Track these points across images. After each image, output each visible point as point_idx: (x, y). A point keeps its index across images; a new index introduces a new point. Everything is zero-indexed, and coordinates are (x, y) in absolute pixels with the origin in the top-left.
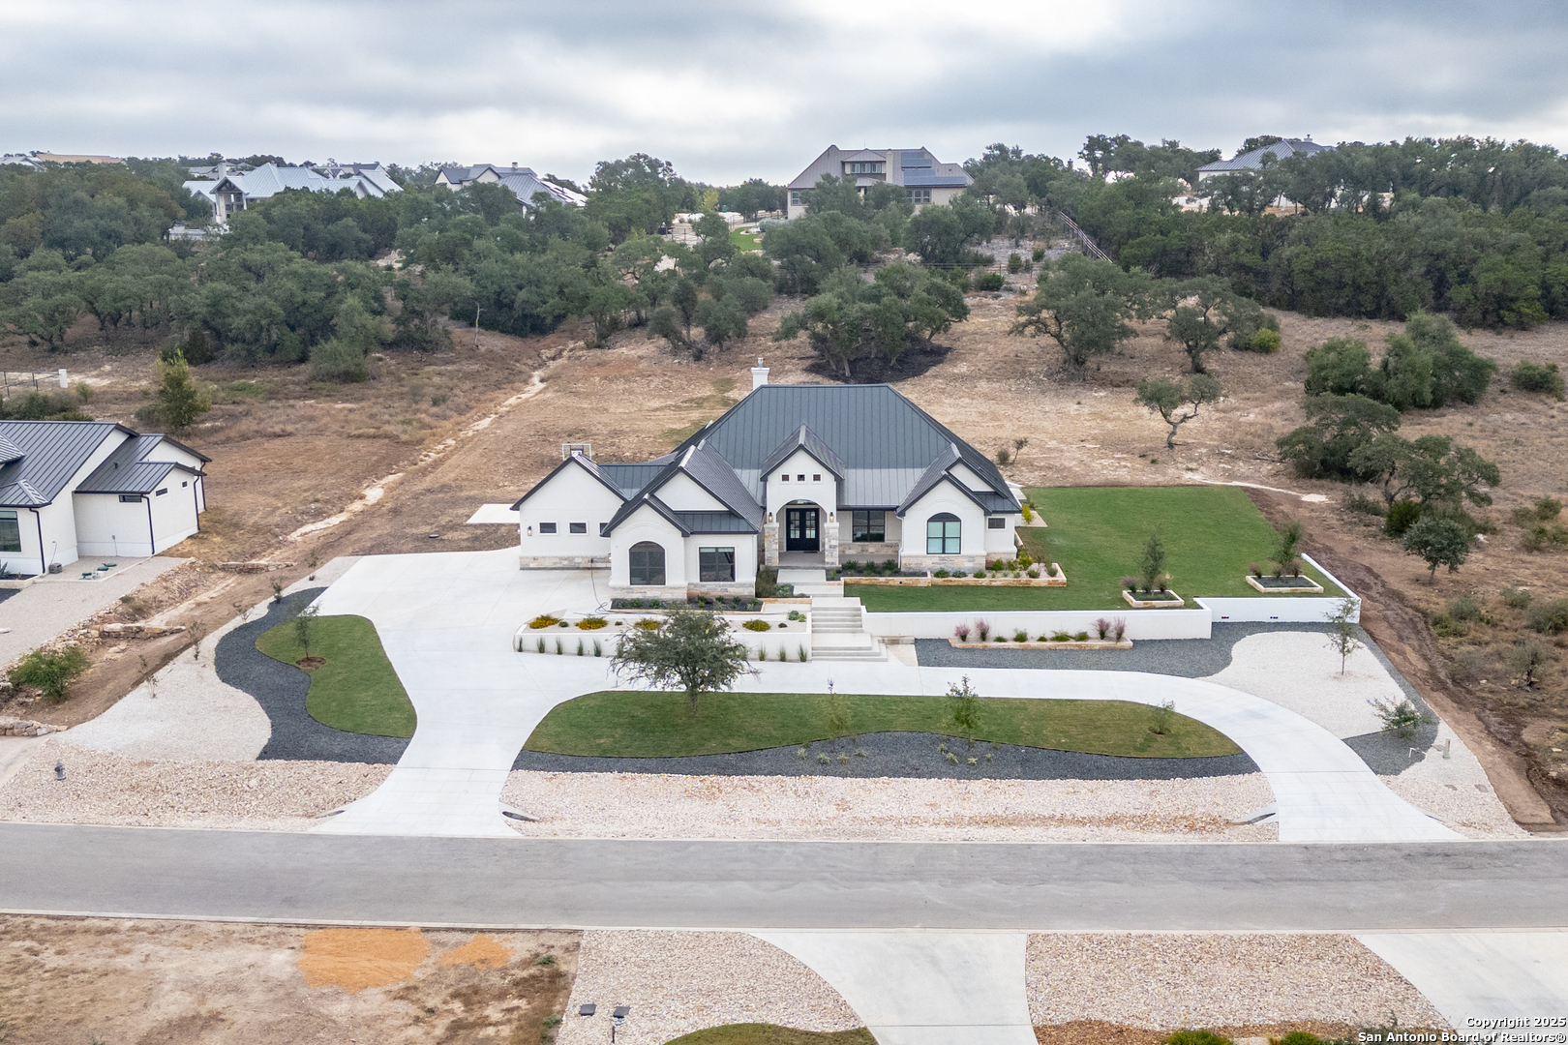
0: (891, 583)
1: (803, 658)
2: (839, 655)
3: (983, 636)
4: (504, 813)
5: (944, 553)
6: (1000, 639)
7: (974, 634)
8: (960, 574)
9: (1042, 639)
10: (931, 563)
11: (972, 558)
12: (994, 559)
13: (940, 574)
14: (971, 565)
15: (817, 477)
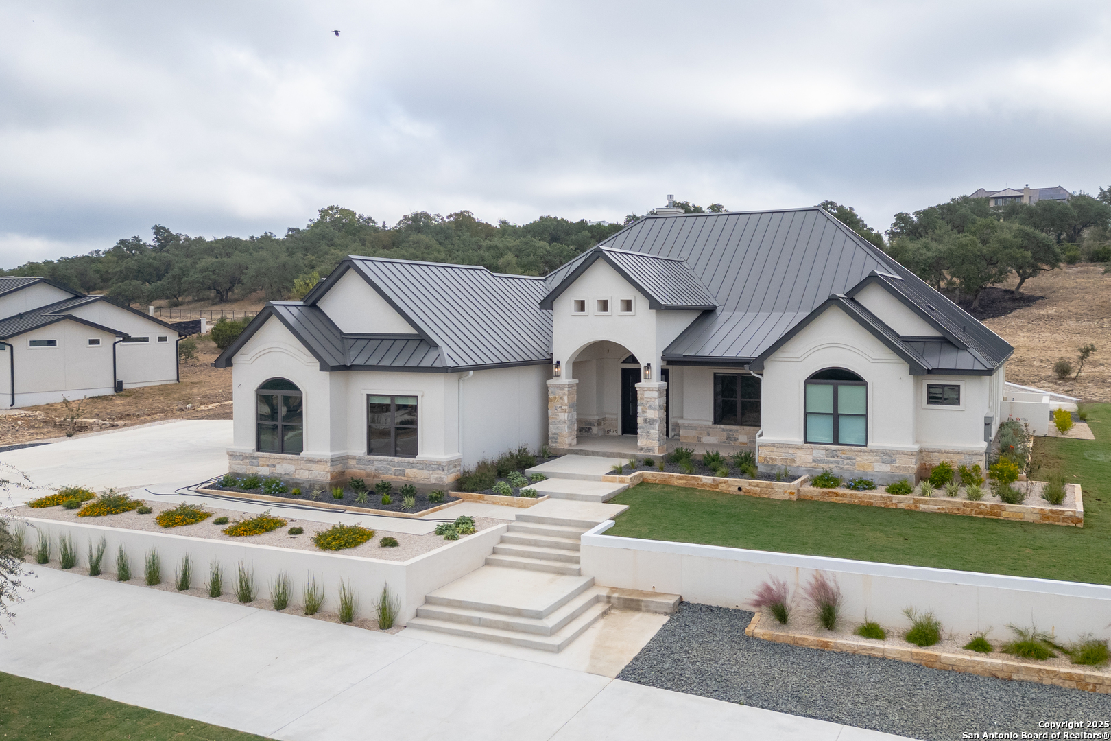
0: (722, 488)
1: (387, 621)
3: (828, 617)
5: (836, 441)
6: (871, 631)
7: (801, 605)
8: (866, 484)
9: (979, 645)
10: (811, 459)
11: (888, 456)
12: (937, 461)
13: (825, 480)
14: (886, 468)
15: (628, 305)
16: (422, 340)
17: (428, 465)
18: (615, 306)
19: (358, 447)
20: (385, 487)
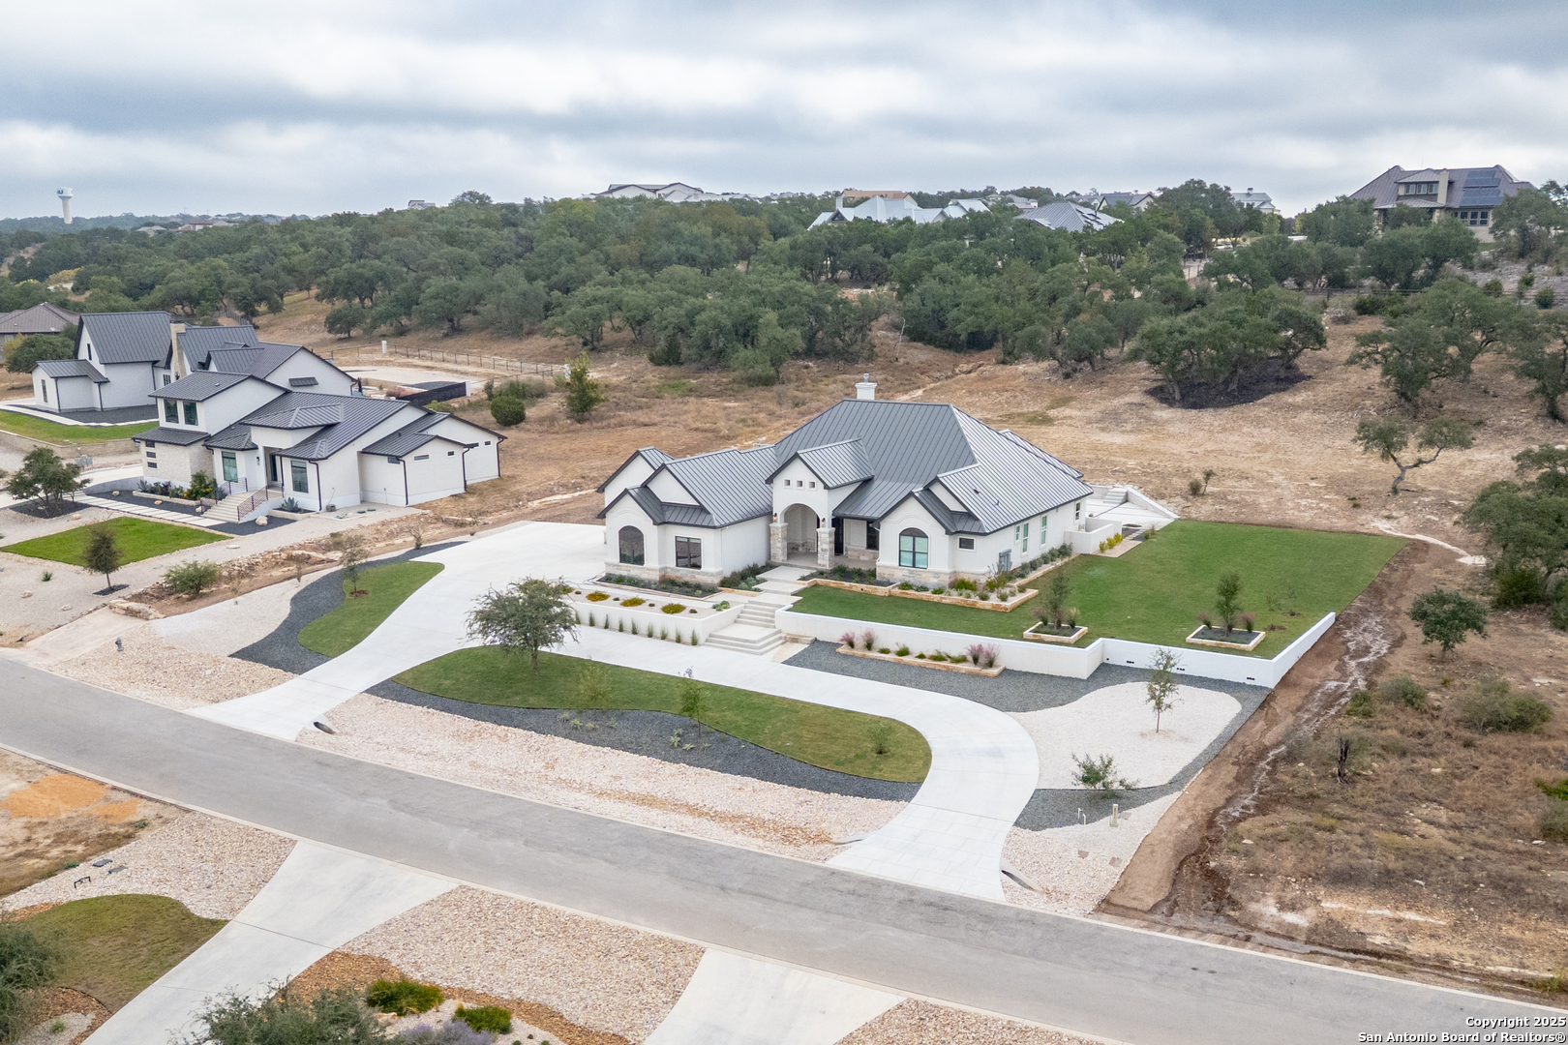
0: (854, 589)
1: (694, 643)
2: (727, 644)
3: (869, 646)
4: (317, 724)
5: (914, 566)
6: (885, 651)
7: (859, 642)
8: (924, 589)
9: (921, 656)
10: (901, 574)
11: (937, 574)
12: (961, 577)
13: (906, 586)
14: (935, 581)
15: (813, 485)
16: (701, 509)
17: (706, 574)
18: (806, 484)
19: (672, 563)
20: (686, 584)
